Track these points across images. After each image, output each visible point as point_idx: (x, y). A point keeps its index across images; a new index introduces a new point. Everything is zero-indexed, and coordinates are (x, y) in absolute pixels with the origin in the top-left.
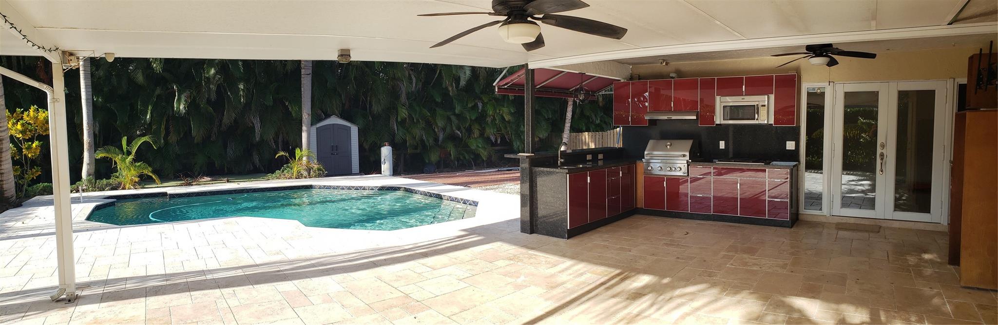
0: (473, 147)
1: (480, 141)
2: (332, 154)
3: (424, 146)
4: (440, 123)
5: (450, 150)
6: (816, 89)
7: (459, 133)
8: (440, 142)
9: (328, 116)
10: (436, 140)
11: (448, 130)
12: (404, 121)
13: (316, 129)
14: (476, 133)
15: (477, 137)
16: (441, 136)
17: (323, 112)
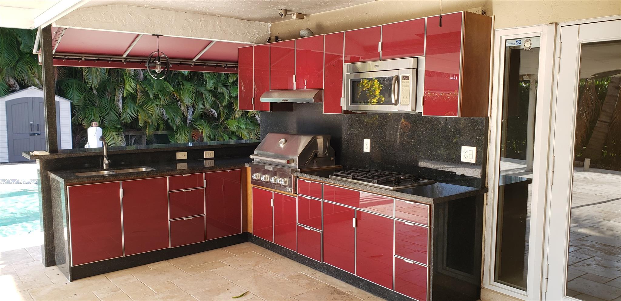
0: (233, 129)
1: (243, 121)
2: (31, 135)
3: (168, 126)
4: (188, 100)
5: (202, 132)
6: (523, 41)
7: (214, 111)
8: (188, 122)
9: (23, 86)
10: (185, 119)
11: (200, 109)
12: (133, 97)
13: (5, 102)
14: (238, 113)
15: (240, 118)
16: (190, 116)
17: (17, 81)
